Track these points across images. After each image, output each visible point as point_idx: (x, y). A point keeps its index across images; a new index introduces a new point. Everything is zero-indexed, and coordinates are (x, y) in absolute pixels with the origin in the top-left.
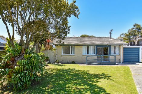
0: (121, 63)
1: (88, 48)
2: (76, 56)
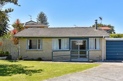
0: (102, 60)
1: (60, 41)
2: (44, 51)
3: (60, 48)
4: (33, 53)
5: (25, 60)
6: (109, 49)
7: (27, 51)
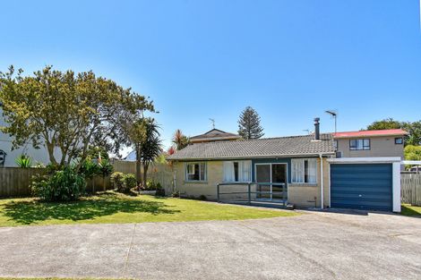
0: (320, 207)
1: (236, 166)
2: (209, 185)
3: (237, 179)
4: (196, 187)
5: (182, 198)
6: (339, 182)
7: (185, 183)
